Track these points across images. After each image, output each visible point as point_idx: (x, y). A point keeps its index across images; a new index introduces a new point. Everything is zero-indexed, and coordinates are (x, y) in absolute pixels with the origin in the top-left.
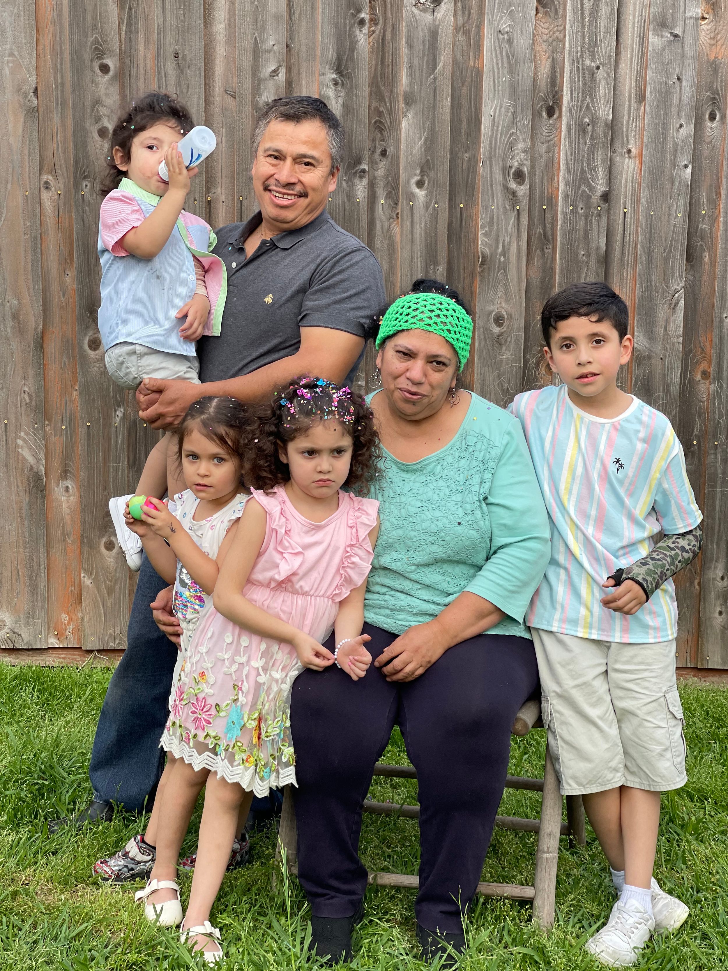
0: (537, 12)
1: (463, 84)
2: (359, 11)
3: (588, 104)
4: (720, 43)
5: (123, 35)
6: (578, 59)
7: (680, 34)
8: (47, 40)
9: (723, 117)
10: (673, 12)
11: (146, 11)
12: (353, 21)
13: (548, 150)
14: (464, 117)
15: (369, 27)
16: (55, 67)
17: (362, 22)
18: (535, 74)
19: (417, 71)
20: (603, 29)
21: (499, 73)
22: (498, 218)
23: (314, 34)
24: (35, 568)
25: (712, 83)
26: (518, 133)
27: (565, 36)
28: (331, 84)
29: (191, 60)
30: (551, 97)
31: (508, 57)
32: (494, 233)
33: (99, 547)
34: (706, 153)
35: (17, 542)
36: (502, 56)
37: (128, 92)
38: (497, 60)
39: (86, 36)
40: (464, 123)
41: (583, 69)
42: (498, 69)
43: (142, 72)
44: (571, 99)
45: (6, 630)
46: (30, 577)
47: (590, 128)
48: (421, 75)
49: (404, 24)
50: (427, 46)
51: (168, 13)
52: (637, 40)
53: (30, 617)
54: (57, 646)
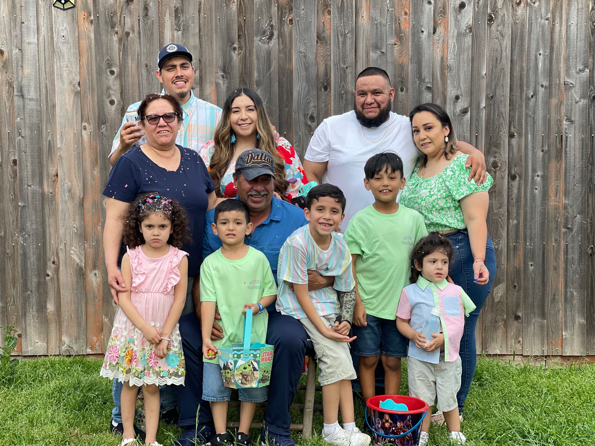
0: (317, 43)
1: (284, 76)
2: (233, 44)
3: (343, 85)
4: (404, 55)
5: (121, 57)
6: (337, 64)
7: (385, 52)
8: (84, 60)
9: (407, 90)
10: (381, 42)
11: (132, 45)
12: (230, 48)
13: (326, 106)
14: (285, 91)
15: (238, 51)
16: (88, 72)
17: (235, 49)
18: (317, 71)
19: (262, 70)
20: (348, 50)
21: (300, 71)
22: (303, 138)
23: (212, 54)
24: (80, 314)
25: (401, 74)
26: (311, 98)
27: (331, 53)
28: (221, 78)
29: (153, 67)
30: (326, 81)
31: (304, 64)
32: (301, 145)
33: (112, 303)
34: (400, 106)
35: (71, 301)
36: (301, 63)
37: (123, 83)
38: (299, 65)
39: (103, 57)
40: (285, 94)
41: (340, 69)
42: (300, 69)
43: (130, 74)
44: (335, 82)
45: (65, 345)
46: (78, 319)
47: (344, 95)
48: (263, 72)
49: (255, 49)
50: (266, 59)
51: (142, 46)
52: (364, 55)
53: (77, 339)
54: (91, 353)
